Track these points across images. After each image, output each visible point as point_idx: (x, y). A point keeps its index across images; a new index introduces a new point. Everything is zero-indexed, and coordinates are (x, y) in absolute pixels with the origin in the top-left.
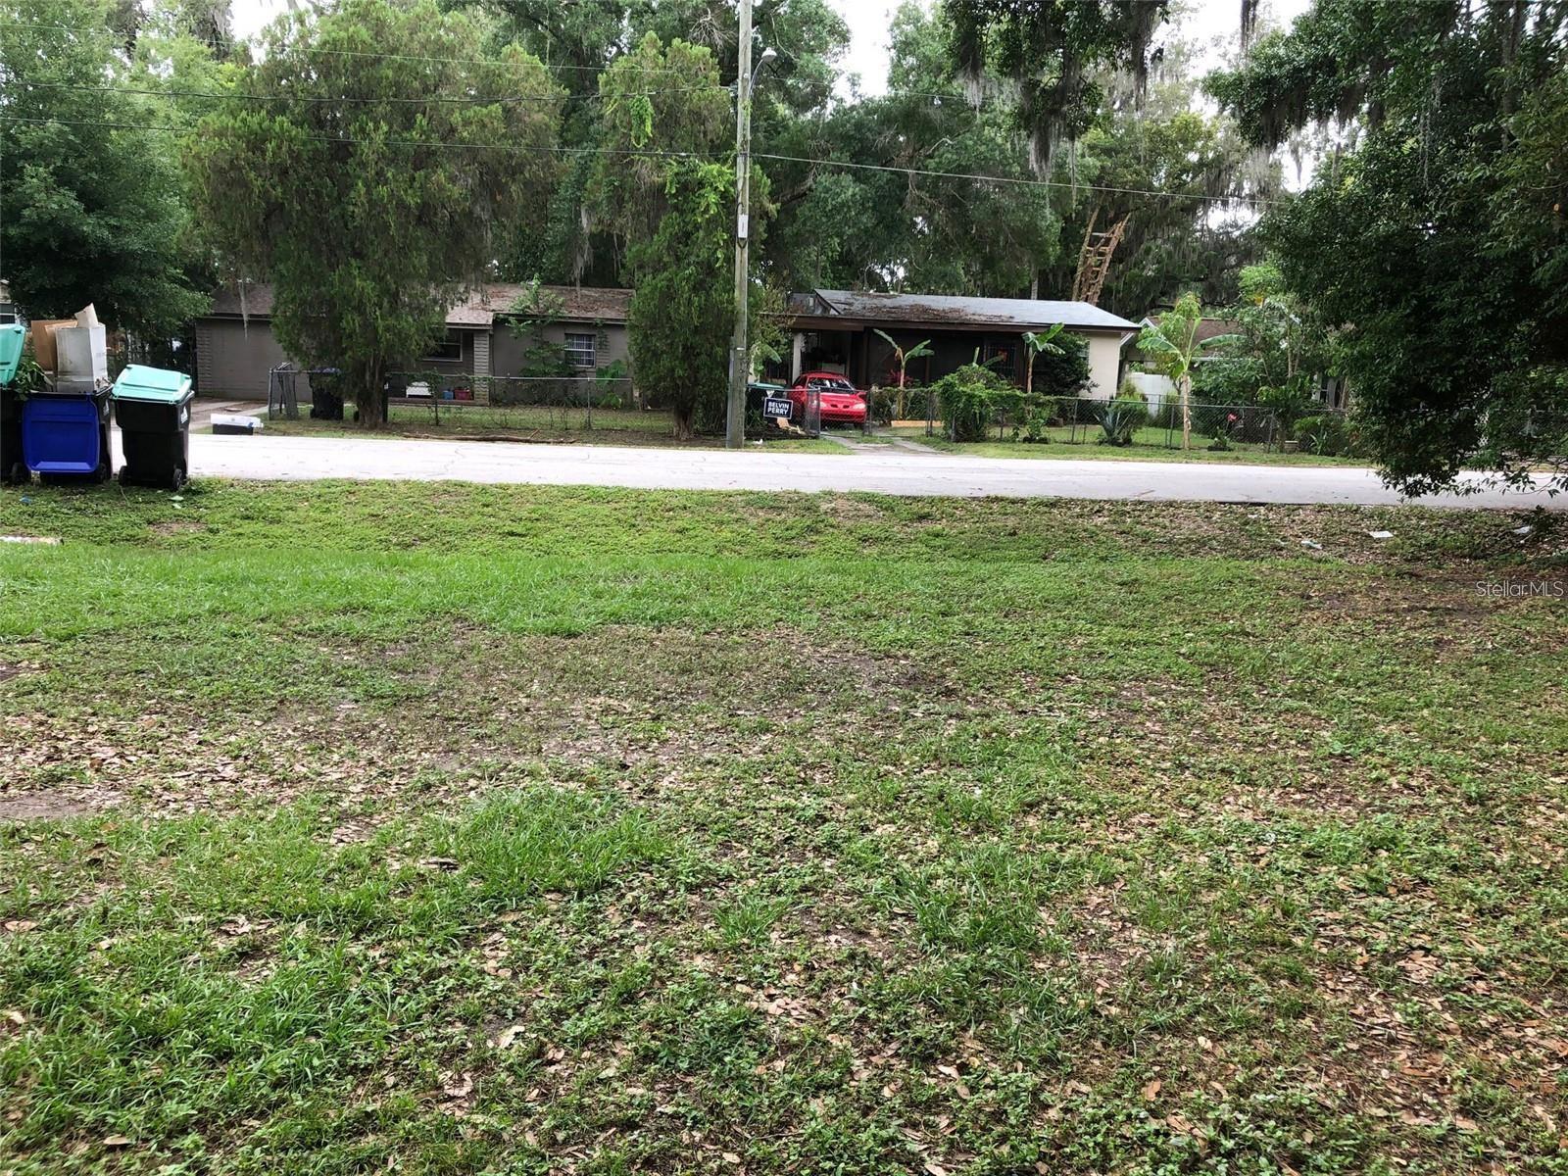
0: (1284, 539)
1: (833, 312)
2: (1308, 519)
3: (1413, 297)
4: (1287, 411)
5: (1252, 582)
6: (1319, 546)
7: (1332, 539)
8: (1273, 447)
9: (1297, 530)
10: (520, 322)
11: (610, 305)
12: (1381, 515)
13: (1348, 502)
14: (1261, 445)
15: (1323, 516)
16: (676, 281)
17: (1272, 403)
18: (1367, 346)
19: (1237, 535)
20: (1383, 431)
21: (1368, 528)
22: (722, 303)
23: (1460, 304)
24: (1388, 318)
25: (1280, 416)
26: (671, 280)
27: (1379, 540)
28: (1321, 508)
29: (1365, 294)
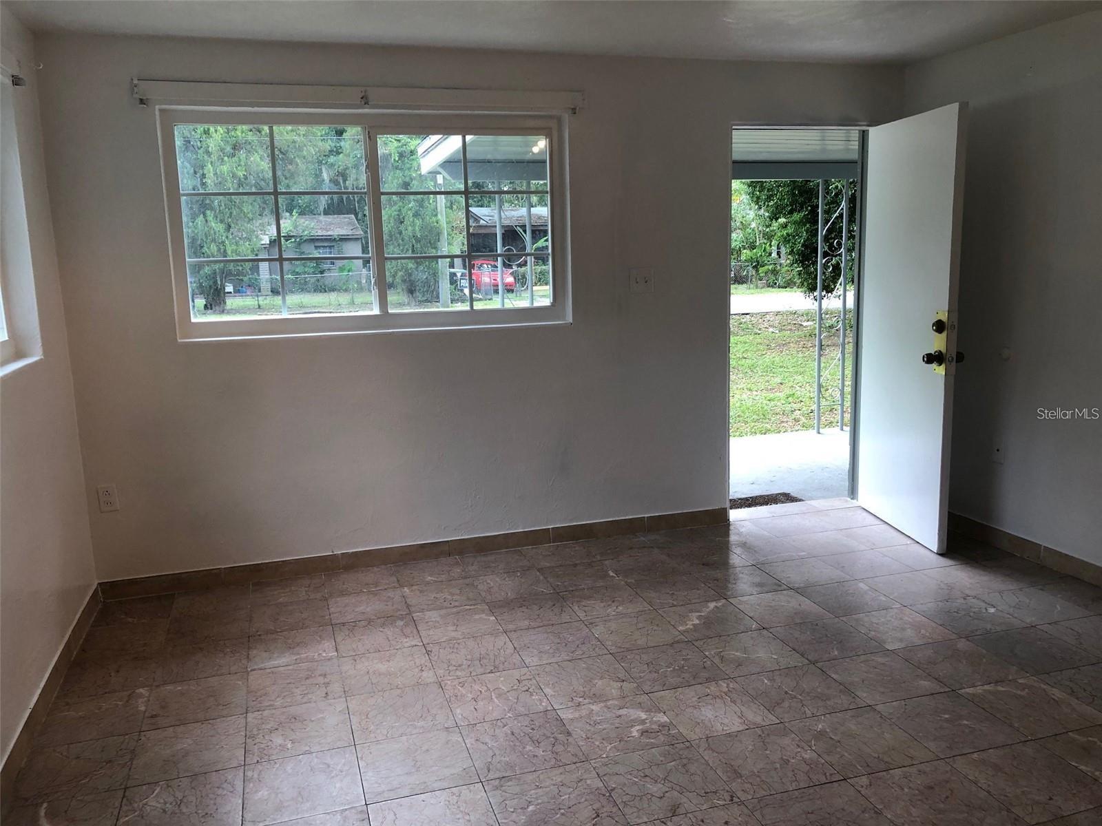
0: (760, 329)
1: (482, 222)
2: (771, 319)
3: (809, 206)
4: (758, 264)
5: (745, 343)
6: (777, 332)
7: (783, 328)
8: (752, 286)
9: (766, 325)
10: (287, 241)
11: (340, 226)
12: (807, 314)
13: (791, 310)
14: (745, 285)
15: (779, 317)
16: (404, 211)
17: (751, 260)
18: (790, 230)
19: (736, 329)
20: (801, 271)
21: (801, 321)
22: (433, 222)
23: (830, 208)
24: (797, 216)
25: (753, 267)
26: (400, 210)
27: (806, 327)
28: (778, 313)
29: (787, 205)
